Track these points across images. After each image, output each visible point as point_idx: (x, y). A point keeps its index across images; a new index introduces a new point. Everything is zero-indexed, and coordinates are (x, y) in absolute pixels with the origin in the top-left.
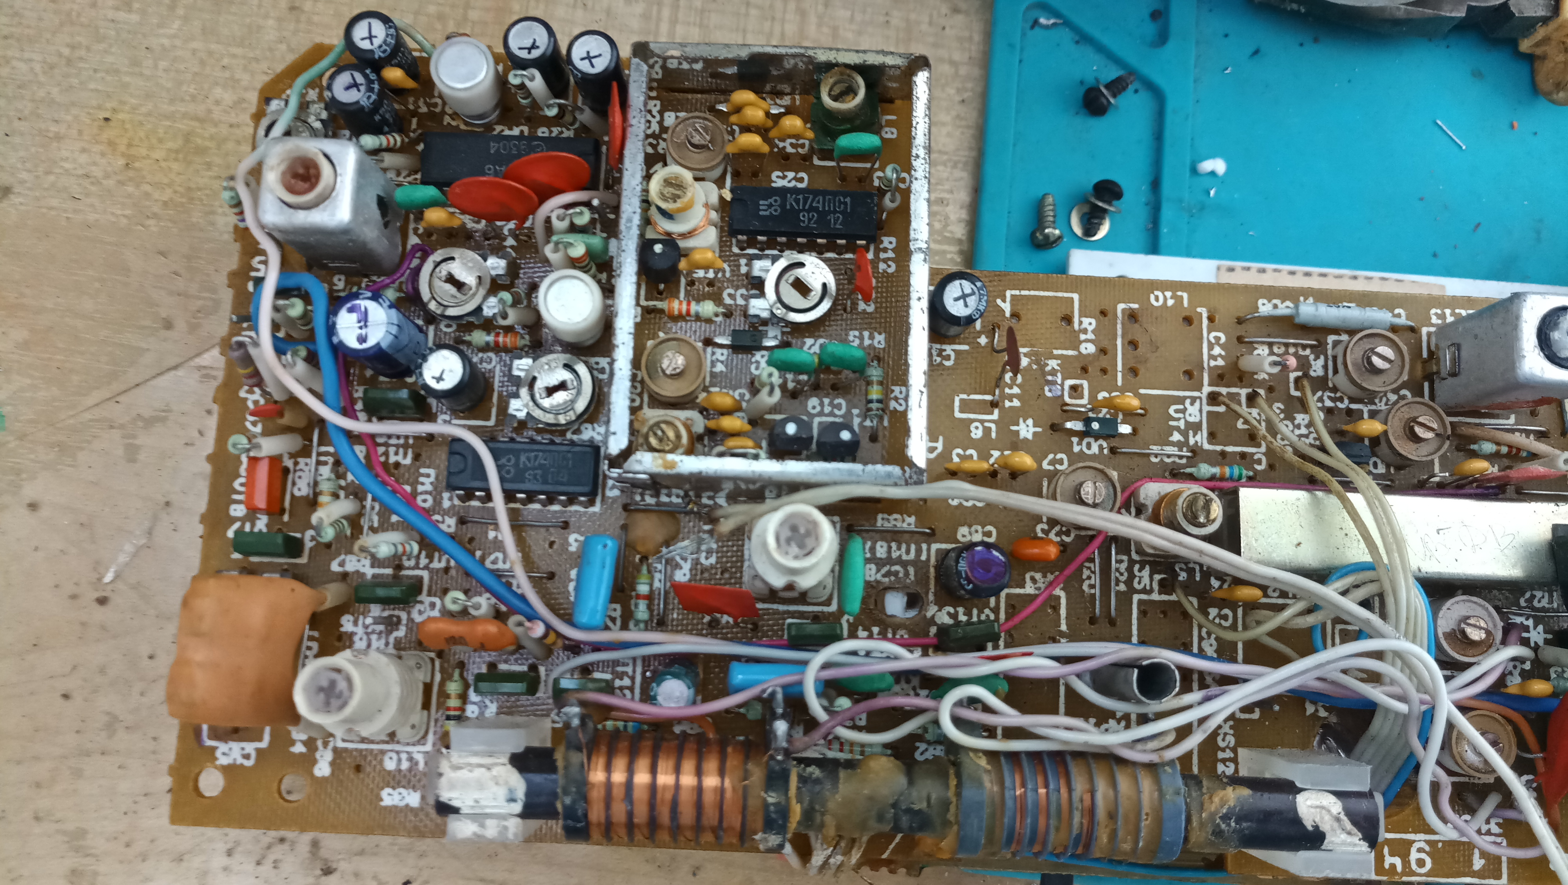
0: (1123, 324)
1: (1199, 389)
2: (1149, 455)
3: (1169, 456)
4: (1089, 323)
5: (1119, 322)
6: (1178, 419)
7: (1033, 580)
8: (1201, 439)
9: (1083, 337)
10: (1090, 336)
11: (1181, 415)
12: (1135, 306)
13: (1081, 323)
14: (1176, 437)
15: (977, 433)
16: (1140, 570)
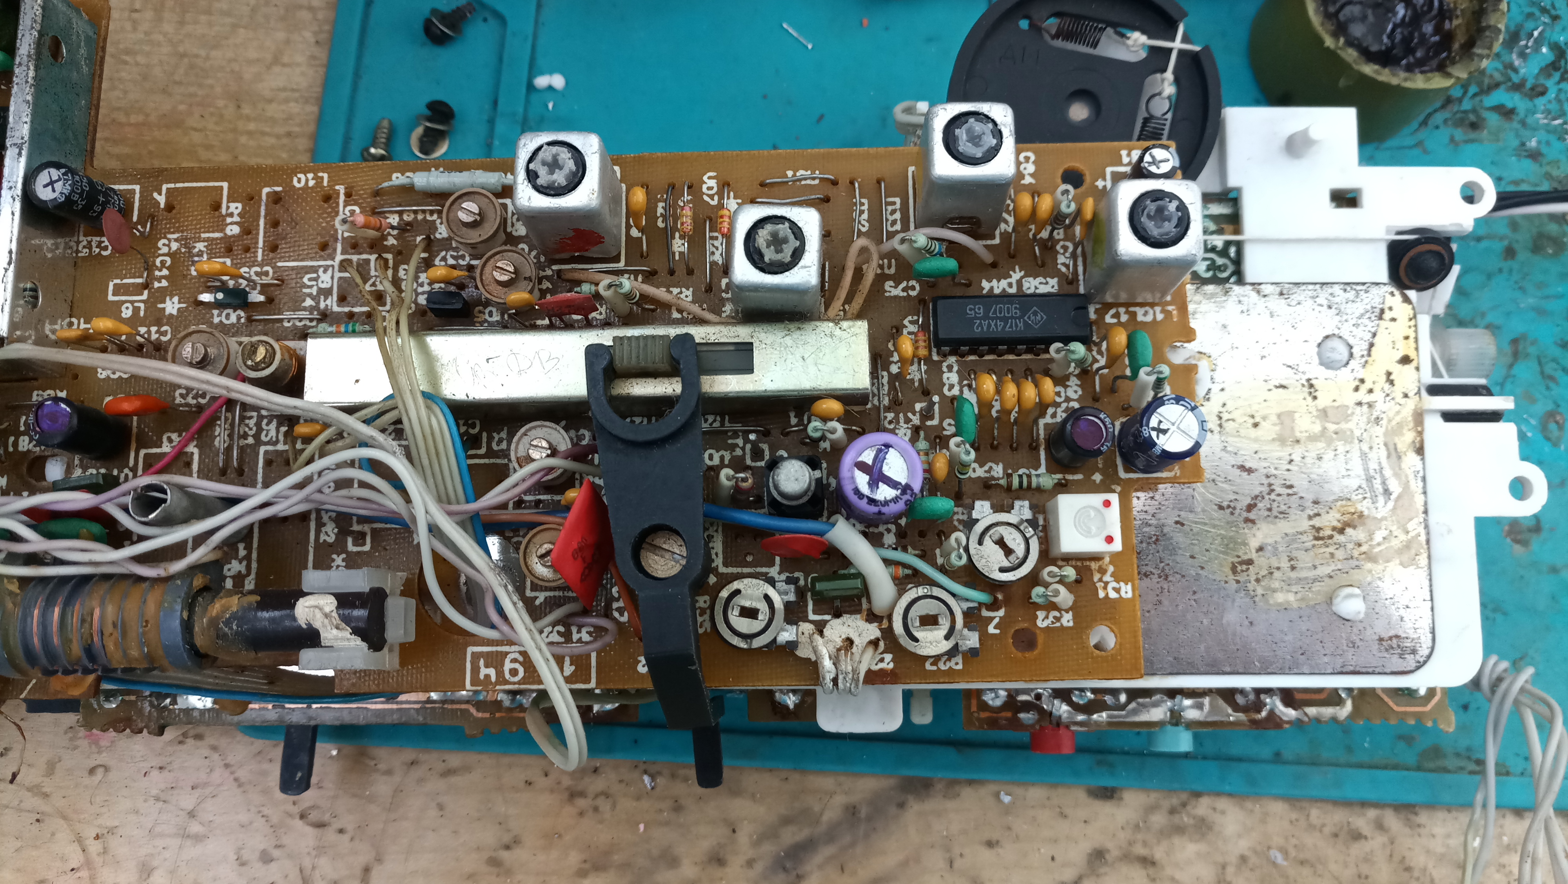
0: (266, 205)
1: (333, 259)
2: (281, 320)
3: (301, 320)
4: (236, 208)
5: (263, 204)
6: (311, 287)
7: (170, 440)
8: (331, 303)
9: (229, 220)
10: (236, 219)
11: (314, 283)
12: (279, 189)
13: (228, 208)
14: (309, 302)
15: (127, 313)
16: (268, 424)
